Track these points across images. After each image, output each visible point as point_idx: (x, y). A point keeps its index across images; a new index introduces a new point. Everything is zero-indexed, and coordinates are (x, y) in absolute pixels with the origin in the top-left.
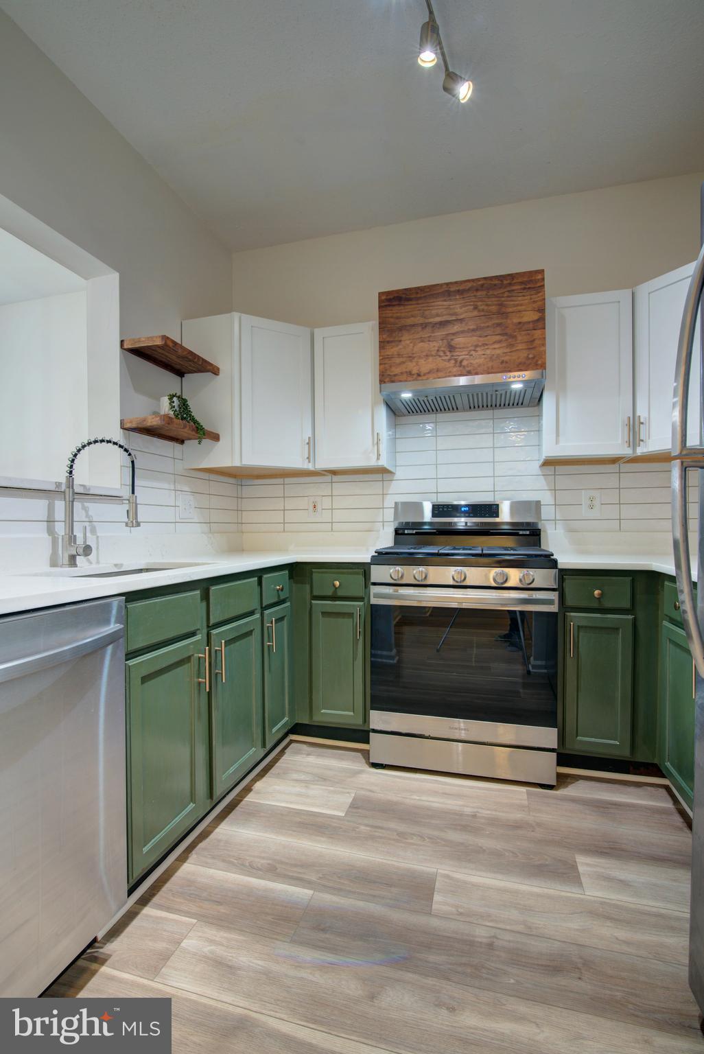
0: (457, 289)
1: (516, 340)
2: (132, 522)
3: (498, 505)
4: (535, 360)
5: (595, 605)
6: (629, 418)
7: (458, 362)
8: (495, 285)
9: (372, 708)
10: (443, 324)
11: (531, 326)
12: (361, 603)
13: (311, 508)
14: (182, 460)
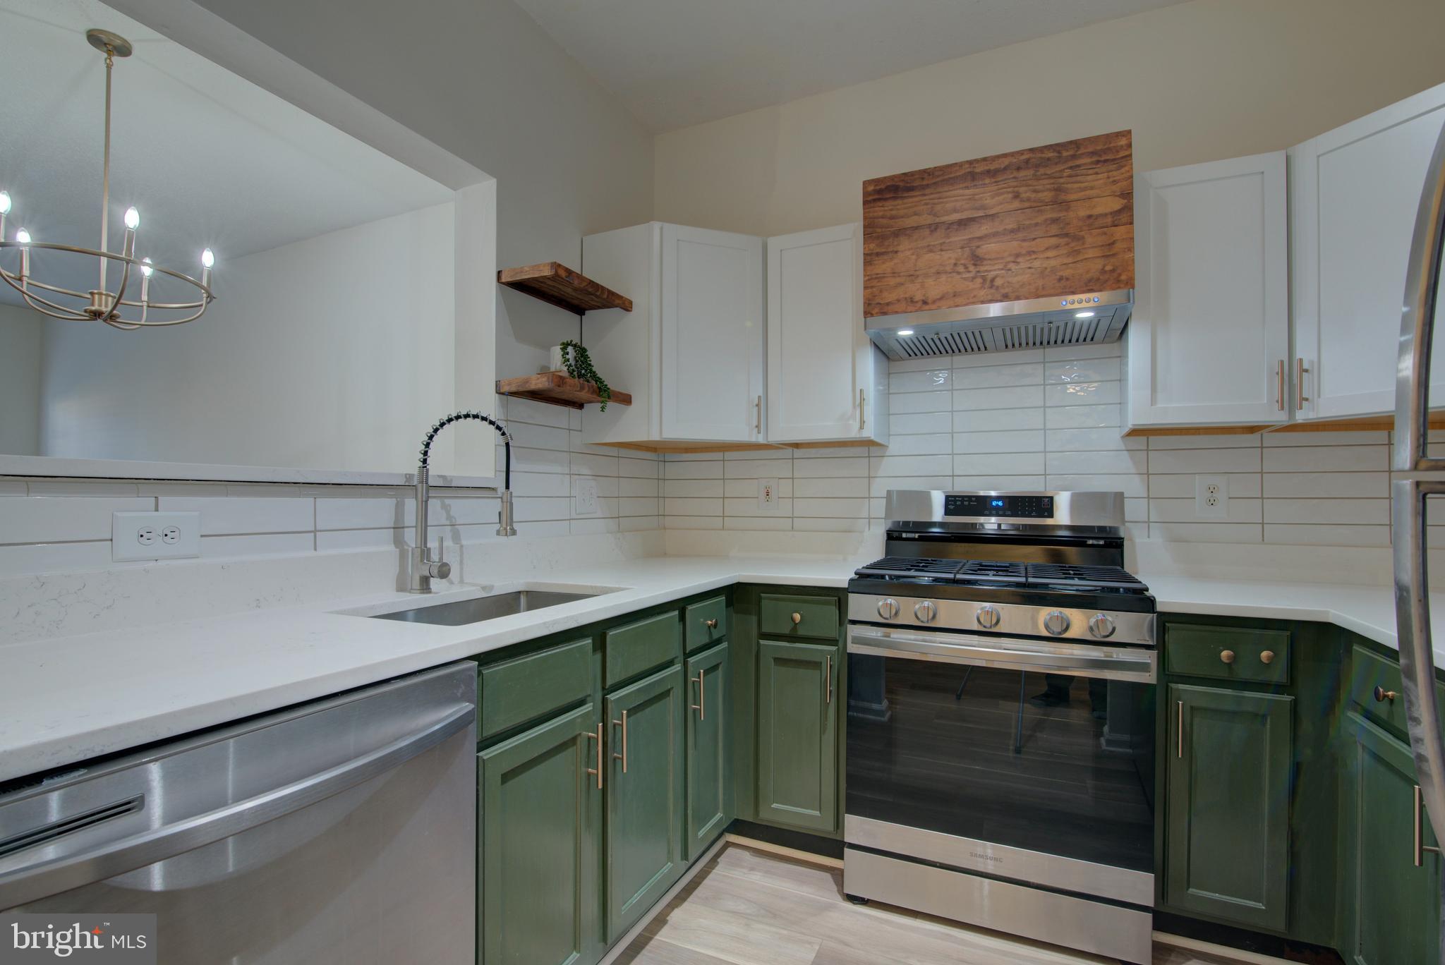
0: (987, 168)
1: (1083, 244)
2: (506, 529)
3: (1051, 498)
4: (1115, 275)
5: (1222, 674)
6: (1282, 362)
7: (988, 282)
8: (1049, 159)
9: (849, 811)
10: (963, 223)
11: (1109, 220)
12: (834, 648)
13: (763, 494)
14: (581, 431)
